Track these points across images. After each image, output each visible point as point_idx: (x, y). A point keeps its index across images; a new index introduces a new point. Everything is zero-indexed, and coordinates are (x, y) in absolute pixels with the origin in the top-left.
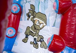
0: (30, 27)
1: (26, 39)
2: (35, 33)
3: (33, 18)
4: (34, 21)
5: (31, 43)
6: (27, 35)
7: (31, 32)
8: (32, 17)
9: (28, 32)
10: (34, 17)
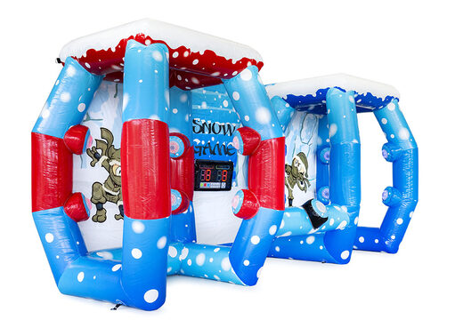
0: (102, 182)
1: (100, 213)
2: (117, 194)
3: (108, 161)
4: (109, 169)
5: (116, 217)
6: (99, 203)
7: (107, 193)
8: (104, 158)
9: (98, 195)
10: (110, 159)
